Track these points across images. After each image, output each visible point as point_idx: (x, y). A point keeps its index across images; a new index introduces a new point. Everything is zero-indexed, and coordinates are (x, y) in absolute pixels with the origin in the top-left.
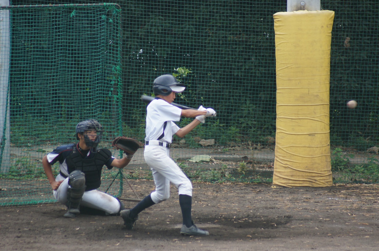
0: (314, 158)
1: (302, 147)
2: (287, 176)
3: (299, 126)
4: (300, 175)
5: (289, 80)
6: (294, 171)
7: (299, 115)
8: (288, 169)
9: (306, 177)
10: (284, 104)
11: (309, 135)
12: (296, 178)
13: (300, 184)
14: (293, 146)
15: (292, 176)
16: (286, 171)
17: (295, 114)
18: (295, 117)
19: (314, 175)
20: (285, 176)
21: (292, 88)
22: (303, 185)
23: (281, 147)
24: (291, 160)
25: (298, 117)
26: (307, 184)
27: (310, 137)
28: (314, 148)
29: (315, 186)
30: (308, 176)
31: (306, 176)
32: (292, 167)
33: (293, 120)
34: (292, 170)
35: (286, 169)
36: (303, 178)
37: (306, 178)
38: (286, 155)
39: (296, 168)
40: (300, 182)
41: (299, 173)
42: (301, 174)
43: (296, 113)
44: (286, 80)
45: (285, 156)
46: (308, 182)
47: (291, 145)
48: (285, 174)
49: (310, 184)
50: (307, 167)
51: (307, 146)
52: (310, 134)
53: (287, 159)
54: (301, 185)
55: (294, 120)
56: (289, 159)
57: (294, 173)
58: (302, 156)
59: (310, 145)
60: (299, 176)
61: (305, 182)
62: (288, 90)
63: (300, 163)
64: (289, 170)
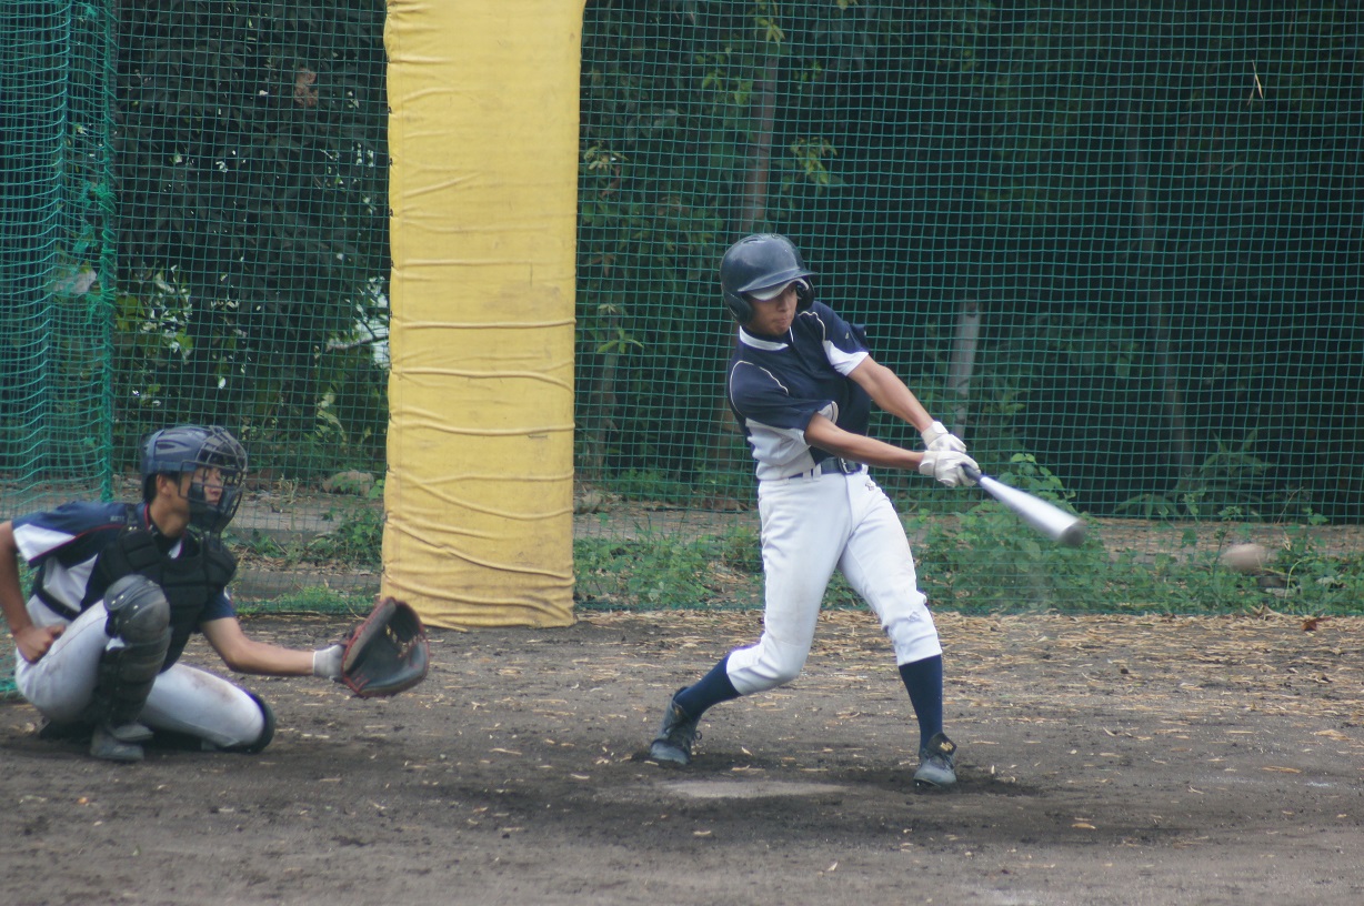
0: (543, 522)
1: (504, 480)
2: (448, 587)
3: (497, 402)
4: (500, 583)
5: (456, 232)
6: (476, 568)
7: (497, 363)
8: (451, 562)
9: (518, 592)
10: (434, 320)
11: (531, 435)
12: (484, 596)
13: (496, 616)
14: (473, 479)
15: (468, 588)
16: (443, 569)
17: (482, 359)
18: (483, 369)
19: (543, 582)
20: (439, 587)
21: (473, 261)
22: (507, 621)
23: (418, 481)
24: (465, 531)
25: (494, 369)
26: (519, 616)
27: (531, 444)
28: (545, 484)
29: (545, 624)
30: (524, 587)
31: (517, 587)
32: (468, 553)
33: (473, 381)
34: (467, 567)
35: (444, 562)
36: (508, 596)
37: (518, 597)
38: (442, 512)
39: (485, 558)
40: (499, 610)
41: (493, 579)
42: (502, 579)
43: (487, 355)
44: (447, 233)
45: (439, 516)
46: (524, 611)
47: (465, 475)
48: (440, 581)
49: (529, 617)
50: (521, 554)
51: (522, 477)
52: (533, 433)
53: (450, 524)
54: (499, 622)
55: (478, 382)
56: (457, 525)
57: (478, 577)
58: (506, 513)
59: (531, 473)
60: (493, 587)
61: (516, 610)
62: (453, 268)
63: (497, 540)
64: (455, 567)
